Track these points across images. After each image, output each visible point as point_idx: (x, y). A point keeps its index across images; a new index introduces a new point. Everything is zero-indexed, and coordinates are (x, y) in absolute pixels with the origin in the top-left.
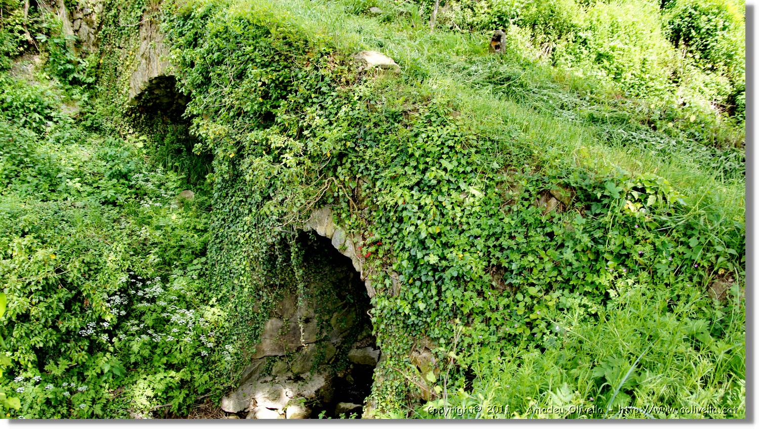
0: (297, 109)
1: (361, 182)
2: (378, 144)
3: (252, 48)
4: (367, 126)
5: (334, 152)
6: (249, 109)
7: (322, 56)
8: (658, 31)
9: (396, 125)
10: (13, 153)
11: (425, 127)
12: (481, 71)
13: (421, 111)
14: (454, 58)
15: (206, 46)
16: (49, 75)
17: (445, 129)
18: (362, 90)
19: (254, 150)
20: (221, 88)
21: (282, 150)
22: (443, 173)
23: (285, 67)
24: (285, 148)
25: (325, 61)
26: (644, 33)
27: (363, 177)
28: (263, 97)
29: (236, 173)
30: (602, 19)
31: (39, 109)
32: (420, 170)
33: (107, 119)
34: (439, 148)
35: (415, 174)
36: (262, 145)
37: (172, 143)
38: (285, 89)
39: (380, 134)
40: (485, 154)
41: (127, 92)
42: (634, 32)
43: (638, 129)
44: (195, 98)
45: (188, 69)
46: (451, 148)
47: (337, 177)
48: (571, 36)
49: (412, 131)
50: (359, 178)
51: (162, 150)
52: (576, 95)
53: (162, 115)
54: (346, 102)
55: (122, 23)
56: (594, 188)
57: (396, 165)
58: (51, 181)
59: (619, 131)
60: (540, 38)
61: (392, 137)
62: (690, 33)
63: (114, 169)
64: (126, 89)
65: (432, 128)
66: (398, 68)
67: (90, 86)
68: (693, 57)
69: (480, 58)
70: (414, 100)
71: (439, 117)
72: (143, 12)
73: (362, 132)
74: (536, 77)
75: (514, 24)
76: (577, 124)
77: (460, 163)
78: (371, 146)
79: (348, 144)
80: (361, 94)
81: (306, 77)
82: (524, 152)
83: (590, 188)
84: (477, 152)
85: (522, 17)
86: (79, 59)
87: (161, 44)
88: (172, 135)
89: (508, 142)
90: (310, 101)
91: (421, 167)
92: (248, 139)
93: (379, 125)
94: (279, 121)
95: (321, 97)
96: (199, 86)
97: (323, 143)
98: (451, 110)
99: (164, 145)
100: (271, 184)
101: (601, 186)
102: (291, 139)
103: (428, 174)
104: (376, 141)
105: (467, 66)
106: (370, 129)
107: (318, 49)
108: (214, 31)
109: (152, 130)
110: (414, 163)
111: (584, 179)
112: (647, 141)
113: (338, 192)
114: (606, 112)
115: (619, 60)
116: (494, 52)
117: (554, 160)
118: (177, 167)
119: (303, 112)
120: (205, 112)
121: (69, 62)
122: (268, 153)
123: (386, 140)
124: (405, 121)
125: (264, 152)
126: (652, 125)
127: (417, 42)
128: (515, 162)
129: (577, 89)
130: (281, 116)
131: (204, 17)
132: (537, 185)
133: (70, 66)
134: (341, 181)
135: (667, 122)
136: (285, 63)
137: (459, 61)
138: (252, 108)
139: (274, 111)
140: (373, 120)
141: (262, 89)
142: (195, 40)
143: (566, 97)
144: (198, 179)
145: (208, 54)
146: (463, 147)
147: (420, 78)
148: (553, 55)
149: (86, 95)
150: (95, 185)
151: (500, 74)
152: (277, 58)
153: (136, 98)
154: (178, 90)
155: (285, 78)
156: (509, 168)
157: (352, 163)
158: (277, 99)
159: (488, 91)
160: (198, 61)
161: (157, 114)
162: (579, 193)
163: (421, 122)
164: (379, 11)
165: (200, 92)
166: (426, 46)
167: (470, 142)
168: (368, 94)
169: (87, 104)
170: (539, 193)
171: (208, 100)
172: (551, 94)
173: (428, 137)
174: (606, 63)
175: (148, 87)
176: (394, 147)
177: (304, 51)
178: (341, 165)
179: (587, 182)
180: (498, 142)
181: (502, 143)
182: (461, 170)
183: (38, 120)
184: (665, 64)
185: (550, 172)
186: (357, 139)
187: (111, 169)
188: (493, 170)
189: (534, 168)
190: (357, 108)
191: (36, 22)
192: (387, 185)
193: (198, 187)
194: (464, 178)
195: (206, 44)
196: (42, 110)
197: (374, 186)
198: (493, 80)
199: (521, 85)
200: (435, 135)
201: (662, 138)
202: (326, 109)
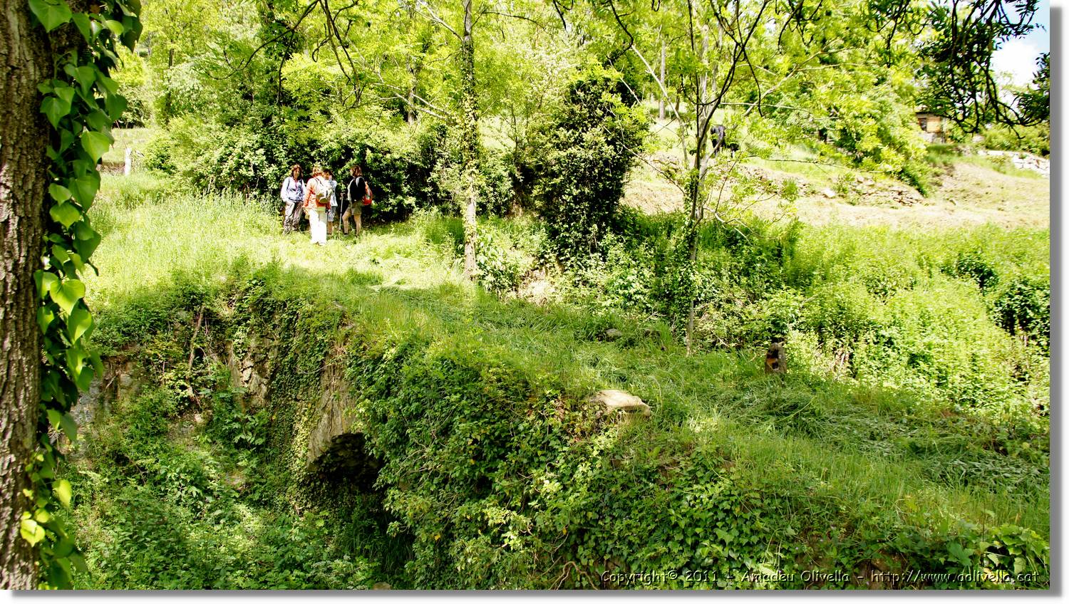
0: (520, 471)
1: (610, 565)
2: (629, 514)
3: (458, 396)
4: (613, 490)
5: (572, 527)
6: (457, 474)
7: (548, 400)
8: (983, 317)
9: (651, 485)
10: (163, 539)
11: (690, 486)
12: (756, 398)
13: (683, 464)
14: (720, 386)
15: (402, 395)
16: (211, 438)
17: (717, 486)
18: (602, 441)
19: (466, 528)
20: (422, 448)
21: (503, 528)
22: (720, 548)
23: (502, 417)
24: (508, 524)
25: (552, 406)
26: (966, 321)
27: (613, 558)
28: (474, 458)
29: (444, 559)
30: (906, 310)
31: (197, 482)
32: (688, 546)
33: (279, 491)
34: (711, 514)
35: (682, 551)
36: (476, 521)
37: (362, 518)
38: (503, 445)
39: (632, 500)
40: (774, 516)
41: (304, 455)
42: (952, 321)
43: (981, 457)
44: (389, 461)
45: (379, 425)
46: (728, 512)
47: (578, 561)
48: (871, 336)
49: (673, 492)
50: (608, 561)
51: (348, 528)
52: (888, 418)
53: (348, 483)
54: (583, 458)
55: (300, 370)
56: (933, 552)
57: (656, 541)
58: (206, 574)
59: (956, 463)
60: (830, 343)
61: (648, 502)
62: (1027, 314)
63: (286, 557)
64: (303, 451)
65: (699, 487)
66: (647, 410)
67: (259, 449)
68: (1039, 344)
69: (754, 382)
70: (672, 450)
71: (707, 470)
72: (325, 355)
73: (607, 498)
74: (831, 400)
75: (794, 328)
76: (896, 459)
77: (741, 532)
78: (620, 517)
79: (590, 515)
80: (602, 447)
81: (529, 429)
82: (828, 510)
83: (927, 553)
84: (762, 515)
85: (803, 319)
86: (248, 417)
87: (347, 394)
88: (361, 508)
89: (803, 497)
90: (536, 460)
91: (689, 541)
92: (457, 514)
93: (629, 488)
94: (497, 488)
95: (549, 454)
96: (394, 446)
97: (556, 516)
98: (722, 460)
99: (351, 522)
100: (491, 574)
101: (941, 548)
102: (514, 513)
103: (699, 551)
104: (627, 509)
105: (738, 395)
106: (617, 493)
107: (541, 392)
108: (410, 376)
109: (336, 503)
110: (679, 537)
111: (917, 542)
112: (996, 473)
113: (581, 581)
114: (932, 438)
115: (940, 360)
116: (772, 372)
117: (870, 518)
118: (368, 551)
119: (527, 475)
120: (402, 480)
121: (236, 420)
122: (486, 532)
123: (640, 507)
124: (663, 479)
125: (479, 532)
126: (1001, 448)
127: (670, 369)
128: (816, 525)
129: (888, 409)
130: (501, 483)
131: (398, 359)
132: (851, 555)
133: (236, 425)
134: (583, 566)
135: (1021, 442)
136: (502, 413)
137: (728, 389)
138: (461, 473)
139: (490, 475)
140: (621, 481)
141: (473, 447)
142: (388, 387)
143: (874, 423)
144: (395, 567)
145: (404, 406)
146: (744, 510)
147: (677, 418)
148: (851, 363)
149: (255, 460)
150: (262, 579)
151: (784, 401)
152: (490, 406)
153: (315, 462)
154: (368, 451)
155: (503, 431)
156: (809, 534)
157: (596, 540)
158: (493, 459)
159: (769, 427)
160: (392, 414)
161: (342, 481)
162: (913, 562)
163: (683, 479)
164: (619, 333)
165: (396, 454)
166: (682, 374)
167: (753, 501)
168: (609, 446)
169: (255, 472)
170: (856, 566)
171: (405, 464)
172: (854, 420)
173: (695, 499)
174: (923, 366)
175: (331, 449)
176: (650, 517)
177: (524, 396)
178: (583, 543)
179: (921, 545)
180: (789, 499)
181: (796, 500)
182: (744, 541)
183: (195, 494)
184: (1001, 357)
185: (866, 535)
186: (602, 508)
187: (282, 556)
188: (788, 538)
189: (843, 530)
190: (598, 466)
191: (201, 374)
192: (646, 568)
193: (396, 576)
194: (749, 553)
195: (401, 392)
196: (201, 482)
197: (629, 570)
198: (775, 410)
199: (813, 413)
200: (704, 496)
201: (1018, 467)
202: (558, 469)
